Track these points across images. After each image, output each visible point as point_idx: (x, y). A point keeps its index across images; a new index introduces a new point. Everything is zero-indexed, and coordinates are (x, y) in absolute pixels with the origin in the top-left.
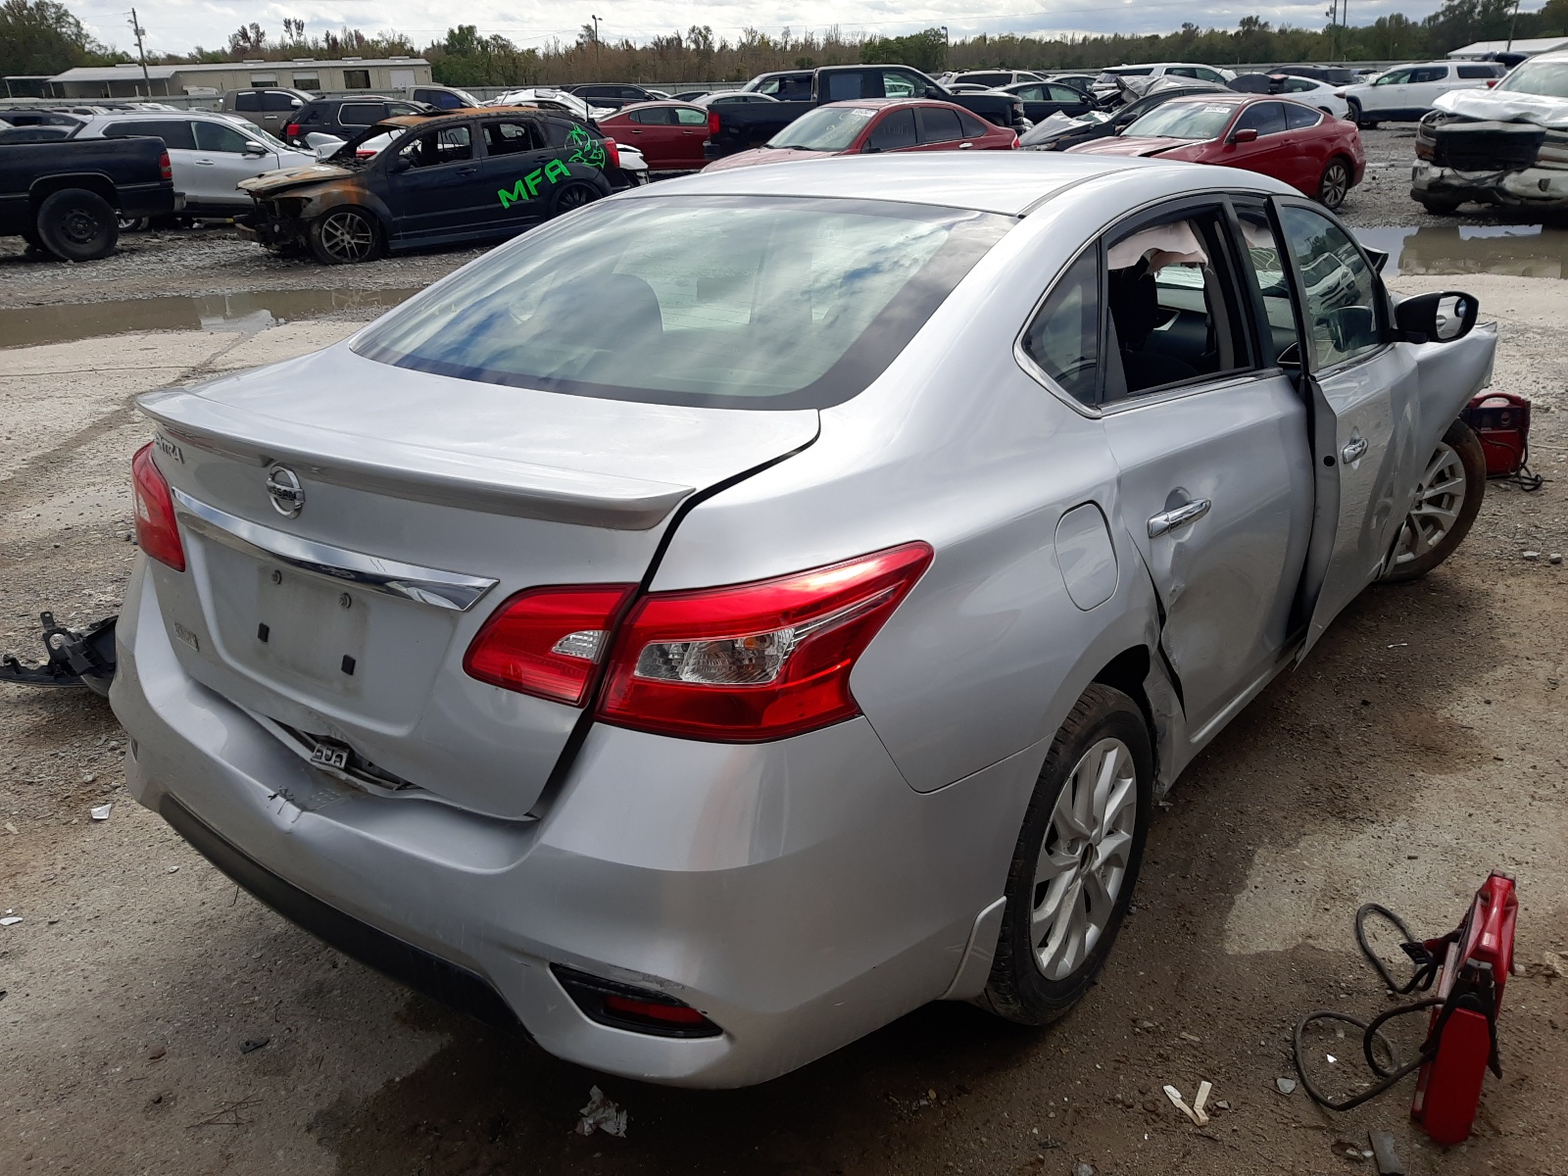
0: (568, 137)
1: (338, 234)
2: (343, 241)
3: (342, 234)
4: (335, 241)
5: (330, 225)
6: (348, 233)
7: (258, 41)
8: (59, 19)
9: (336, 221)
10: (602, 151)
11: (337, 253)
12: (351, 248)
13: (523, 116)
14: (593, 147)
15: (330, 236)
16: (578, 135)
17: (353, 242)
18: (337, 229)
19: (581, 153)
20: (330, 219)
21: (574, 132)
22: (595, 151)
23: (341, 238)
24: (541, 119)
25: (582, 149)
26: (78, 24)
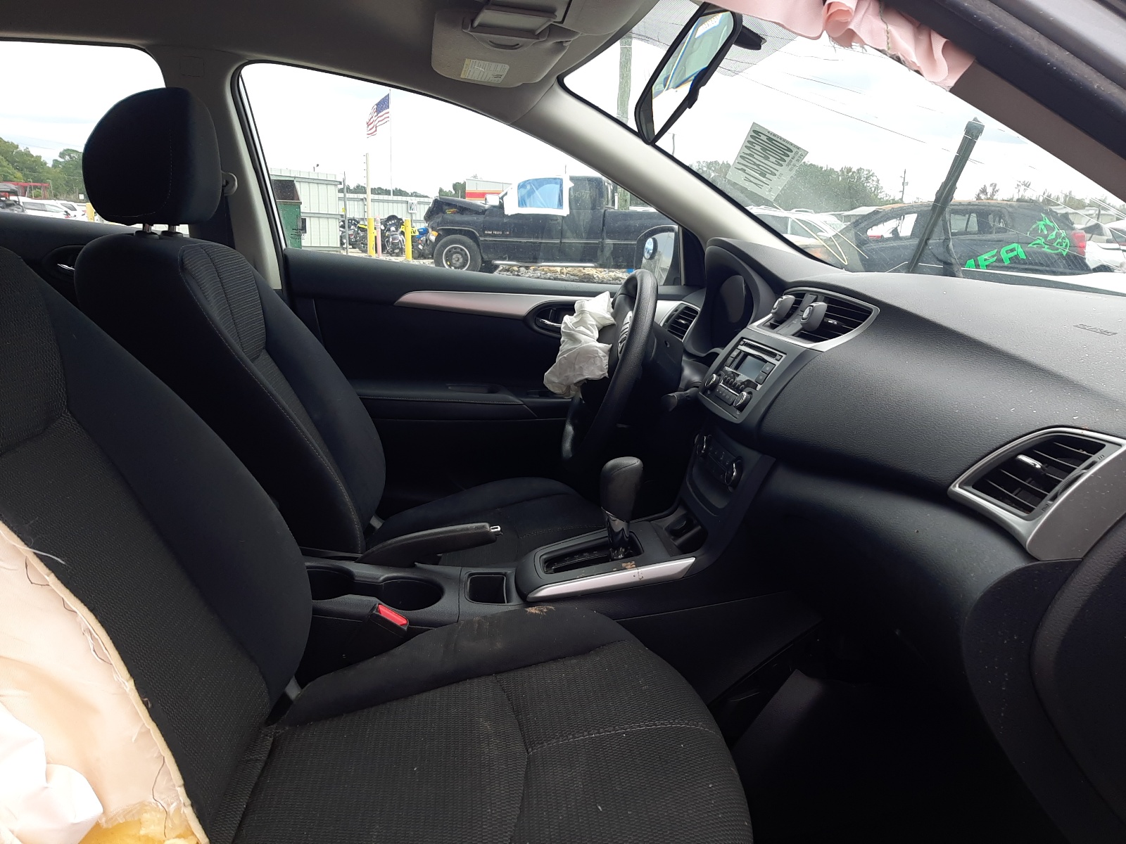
0: (1034, 226)
7: (993, 195)
8: (867, 178)
10: (1067, 241)
13: (993, 206)
14: (1058, 235)
16: (1046, 226)
19: (1043, 240)
21: (1042, 223)
22: (1059, 240)
24: (1010, 210)
25: (1046, 237)
26: (878, 181)
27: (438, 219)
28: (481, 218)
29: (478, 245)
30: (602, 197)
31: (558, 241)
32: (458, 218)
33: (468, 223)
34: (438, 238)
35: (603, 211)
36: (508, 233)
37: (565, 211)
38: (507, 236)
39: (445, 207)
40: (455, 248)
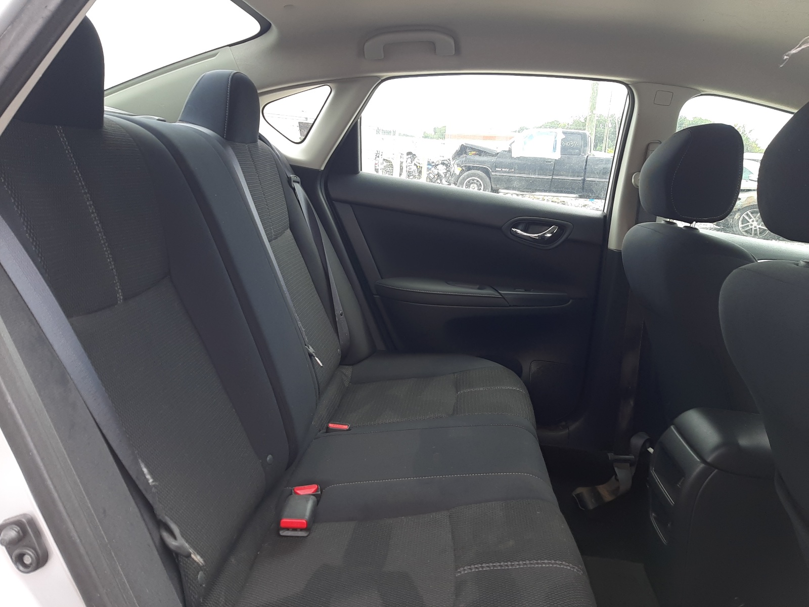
1: (750, 221)
2: (752, 225)
3: (753, 221)
4: (748, 224)
5: (747, 215)
6: (757, 221)
9: (752, 213)
11: (746, 231)
12: (756, 230)
15: (744, 221)
17: (758, 227)
18: (750, 218)
20: (748, 212)
23: (751, 223)
27: (463, 158)
28: (493, 159)
29: (490, 178)
30: (586, 146)
31: (550, 177)
32: (477, 158)
33: (484, 162)
34: (462, 172)
35: (586, 157)
36: (513, 170)
37: (557, 156)
38: (512, 172)
39: (468, 151)
40: (473, 180)
